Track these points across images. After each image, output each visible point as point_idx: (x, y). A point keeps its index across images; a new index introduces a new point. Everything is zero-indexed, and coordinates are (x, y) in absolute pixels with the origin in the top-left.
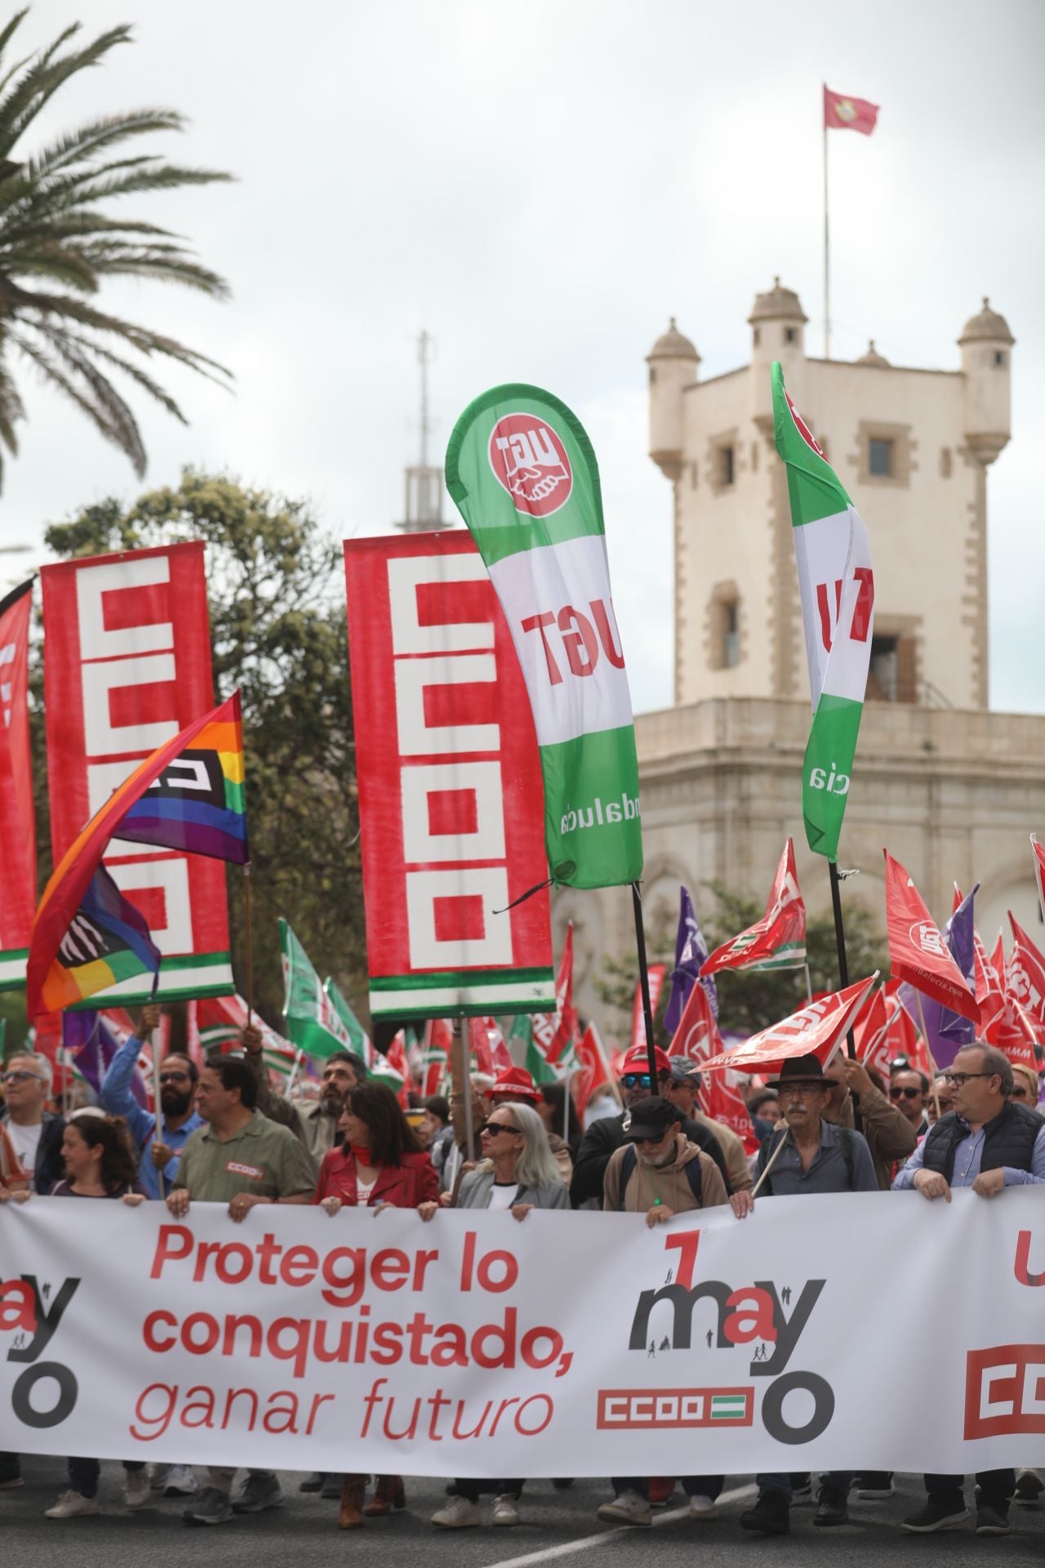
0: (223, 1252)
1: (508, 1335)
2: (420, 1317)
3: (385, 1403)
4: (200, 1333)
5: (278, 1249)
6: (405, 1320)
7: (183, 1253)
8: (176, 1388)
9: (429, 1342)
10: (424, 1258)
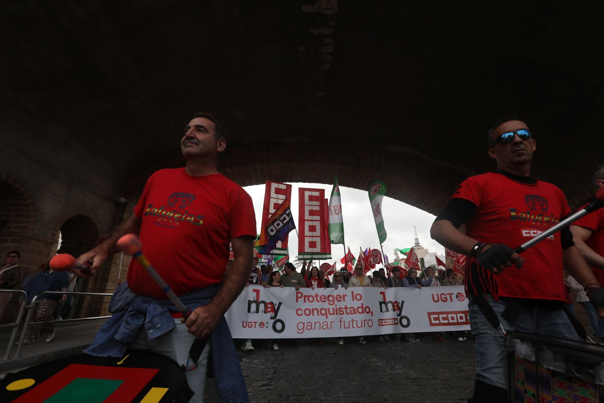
0: (309, 297)
1: (362, 308)
2: (346, 306)
3: (343, 322)
4: (307, 312)
5: (319, 296)
6: (343, 307)
7: (301, 297)
8: (304, 322)
9: (348, 311)
10: (344, 296)
